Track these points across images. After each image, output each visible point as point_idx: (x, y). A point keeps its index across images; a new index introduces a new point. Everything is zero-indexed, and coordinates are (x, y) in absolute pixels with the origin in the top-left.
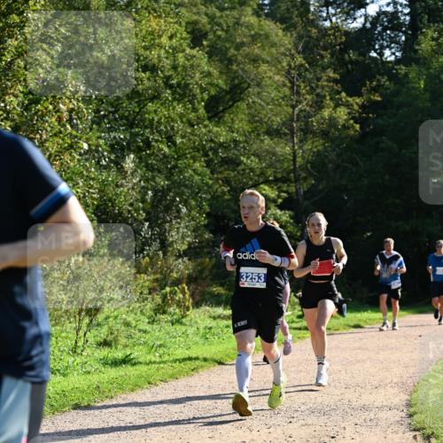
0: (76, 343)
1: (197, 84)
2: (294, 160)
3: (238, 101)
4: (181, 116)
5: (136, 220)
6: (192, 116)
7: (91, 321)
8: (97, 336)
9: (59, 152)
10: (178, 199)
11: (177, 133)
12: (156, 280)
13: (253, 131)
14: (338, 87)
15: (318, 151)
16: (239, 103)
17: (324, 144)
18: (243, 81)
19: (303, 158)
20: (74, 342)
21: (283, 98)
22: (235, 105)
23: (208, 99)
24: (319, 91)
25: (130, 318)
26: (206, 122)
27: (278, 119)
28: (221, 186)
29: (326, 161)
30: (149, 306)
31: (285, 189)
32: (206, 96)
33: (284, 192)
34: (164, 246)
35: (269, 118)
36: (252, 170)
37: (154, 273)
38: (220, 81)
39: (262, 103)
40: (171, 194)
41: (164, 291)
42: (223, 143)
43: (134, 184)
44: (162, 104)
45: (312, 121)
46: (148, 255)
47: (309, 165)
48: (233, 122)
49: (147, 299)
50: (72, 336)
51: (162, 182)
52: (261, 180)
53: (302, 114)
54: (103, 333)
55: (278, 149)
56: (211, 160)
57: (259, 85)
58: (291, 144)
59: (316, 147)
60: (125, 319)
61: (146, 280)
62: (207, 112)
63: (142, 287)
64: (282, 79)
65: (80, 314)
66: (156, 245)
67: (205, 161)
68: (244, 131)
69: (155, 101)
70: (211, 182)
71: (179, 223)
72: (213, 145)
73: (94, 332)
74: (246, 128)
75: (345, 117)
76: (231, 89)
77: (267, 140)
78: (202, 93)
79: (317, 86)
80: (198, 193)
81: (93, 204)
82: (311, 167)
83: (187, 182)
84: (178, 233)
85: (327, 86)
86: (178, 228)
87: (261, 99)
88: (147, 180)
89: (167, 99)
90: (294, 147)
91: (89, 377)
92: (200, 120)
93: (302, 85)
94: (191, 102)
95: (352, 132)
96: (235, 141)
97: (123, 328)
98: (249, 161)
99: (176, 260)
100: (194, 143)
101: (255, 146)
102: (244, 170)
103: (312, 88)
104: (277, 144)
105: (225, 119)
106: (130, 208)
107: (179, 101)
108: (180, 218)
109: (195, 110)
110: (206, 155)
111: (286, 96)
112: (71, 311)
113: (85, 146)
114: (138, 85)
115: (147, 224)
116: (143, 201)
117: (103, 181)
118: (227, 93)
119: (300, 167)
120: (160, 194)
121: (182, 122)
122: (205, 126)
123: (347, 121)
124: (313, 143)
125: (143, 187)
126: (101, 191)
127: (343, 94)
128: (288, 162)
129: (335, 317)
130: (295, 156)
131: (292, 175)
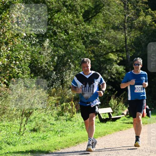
0: (20, 130)
1: (79, 4)
2: (126, 41)
3: (99, 13)
4: (71, 20)
5: (49, 70)
6: (76, 20)
7: (27, 119)
8: (30, 126)
9: (12, 37)
10: (69, 60)
11: (69, 28)
12: (59, 99)
13: (105, 28)
14: (147, 6)
15: (138, 37)
16: (99, 14)
17: (140, 34)
18: (101, 3)
19: (130, 40)
20: (19, 129)
21: (120, 11)
22: (97, 14)
23: (84, 12)
24: (138, 8)
25: (46, 118)
26: (83, 23)
27: (118, 21)
28: (90, 54)
29: (141, 42)
30: (55, 112)
31: (121, 56)
32: (83, 11)
33: (121, 57)
34: (63, 83)
35: (114, 21)
36: (105, 46)
37: (58, 96)
38: (89, 3)
39: (110, 14)
40: (66, 58)
41: (62, 105)
42: (92, 33)
43: (49, 53)
44: (62, 15)
45: (134, 23)
46: (55, 87)
47: (133, 44)
48: (96, 23)
49: (54, 109)
50: (19, 126)
51: (62, 52)
52: (109, 51)
53: (129, 19)
54: (33, 125)
55: (118, 36)
56: (86, 41)
57: (108, 5)
58: (124, 34)
59: (136, 35)
60: (43, 118)
61: (53, 99)
62: (84, 18)
63: (52, 103)
64: (120, 2)
65: (22, 116)
66: (59, 82)
67: (83, 42)
68: (101, 27)
69: (59, 13)
70: (85, 52)
71: (70, 72)
72: (86, 34)
73: (29, 124)
74: (102, 26)
75: (150, 21)
76: (95, 7)
77: (113, 32)
78: (81, 9)
79: (137, 5)
80: (79, 57)
81: (28, 62)
82: (134, 44)
83: (74, 52)
84: (69, 76)
85: (142, 5)
86: (70, 74)
87: (110, 12)
88: (55, 51)
89: (64, 12)
90: (125, 35)
91: (26, 146)
92: (80, 22)
93: (130, 5)
94: (76, 14)
95: (154, 28)
96: (97, 32)
97: (43, 122)
98: (104, 42)
99: (68, 90)
100: (77, 33)
101: (107, 35)
102: (101, 46)
103: (134, 6)
104: (117, 34)
105: (92, 21)
106: (46, 65)
107: (70, 13)
108: (70, 69)
109: (78, 17)
110: (83, 39)
111: (122, 10)
112: (18, 114)
113: (25, 35)
114: (50, 5)
115: (54, 73)
116: (53, 61)
117: (33, 51)
118: (93, 9)
119: (128, 44)
120: (61, 58)
121: (71, 23)
122: (83, 25)
123: (151, 22)
124: (135, 33)
125: (53, 55)
126: (32, 56)
127: (150, 9)
128: (122, 42)
129: (145, 118)
130: (126, 40)
131: (125, 48)
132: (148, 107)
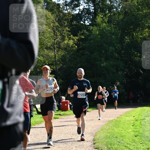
2: (55, 58)
13: (41, 48)
14: (70, 33)
15: (63, 55)
17: (65, 52)
19: (58, 57)
24: (63, 34)
27: (50, 44)
29: (66, 58)
31: (52, 67)
33: (52, 69)
35: (47, 43)
36: (41, 61)
39: (44, 38)
45: (61, 45)
47: (60, 60)
52: (44, 64)
53: (57, 42)
55: (50, 54)
57: (43, 32)
64: (51, 30)
75: (72, 43)
77: (46, 51)
79: (63, 33)
85: (66, 33)
90: (55, 53)
93: (58, 33)
95: (75, 48)
98: (40, 58)
101: (42, 53)
102: (38, 61)
103: (61, 33)
104: (49, 52)
111: (52, 36)
119: (57, 60)
123: (73, 45)
124: (61, 52)
127: (72, 36)
128: (53, 58)
129: (69, 111)
130: (55, 56)
131: (54, 63)
132: (70, 103)
